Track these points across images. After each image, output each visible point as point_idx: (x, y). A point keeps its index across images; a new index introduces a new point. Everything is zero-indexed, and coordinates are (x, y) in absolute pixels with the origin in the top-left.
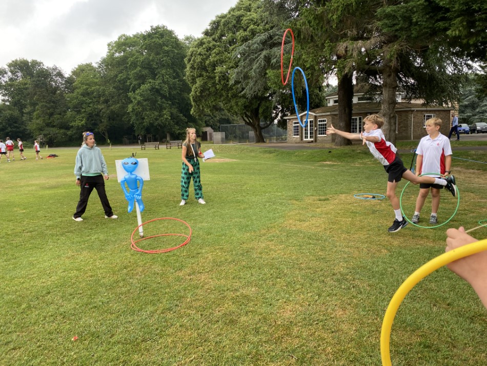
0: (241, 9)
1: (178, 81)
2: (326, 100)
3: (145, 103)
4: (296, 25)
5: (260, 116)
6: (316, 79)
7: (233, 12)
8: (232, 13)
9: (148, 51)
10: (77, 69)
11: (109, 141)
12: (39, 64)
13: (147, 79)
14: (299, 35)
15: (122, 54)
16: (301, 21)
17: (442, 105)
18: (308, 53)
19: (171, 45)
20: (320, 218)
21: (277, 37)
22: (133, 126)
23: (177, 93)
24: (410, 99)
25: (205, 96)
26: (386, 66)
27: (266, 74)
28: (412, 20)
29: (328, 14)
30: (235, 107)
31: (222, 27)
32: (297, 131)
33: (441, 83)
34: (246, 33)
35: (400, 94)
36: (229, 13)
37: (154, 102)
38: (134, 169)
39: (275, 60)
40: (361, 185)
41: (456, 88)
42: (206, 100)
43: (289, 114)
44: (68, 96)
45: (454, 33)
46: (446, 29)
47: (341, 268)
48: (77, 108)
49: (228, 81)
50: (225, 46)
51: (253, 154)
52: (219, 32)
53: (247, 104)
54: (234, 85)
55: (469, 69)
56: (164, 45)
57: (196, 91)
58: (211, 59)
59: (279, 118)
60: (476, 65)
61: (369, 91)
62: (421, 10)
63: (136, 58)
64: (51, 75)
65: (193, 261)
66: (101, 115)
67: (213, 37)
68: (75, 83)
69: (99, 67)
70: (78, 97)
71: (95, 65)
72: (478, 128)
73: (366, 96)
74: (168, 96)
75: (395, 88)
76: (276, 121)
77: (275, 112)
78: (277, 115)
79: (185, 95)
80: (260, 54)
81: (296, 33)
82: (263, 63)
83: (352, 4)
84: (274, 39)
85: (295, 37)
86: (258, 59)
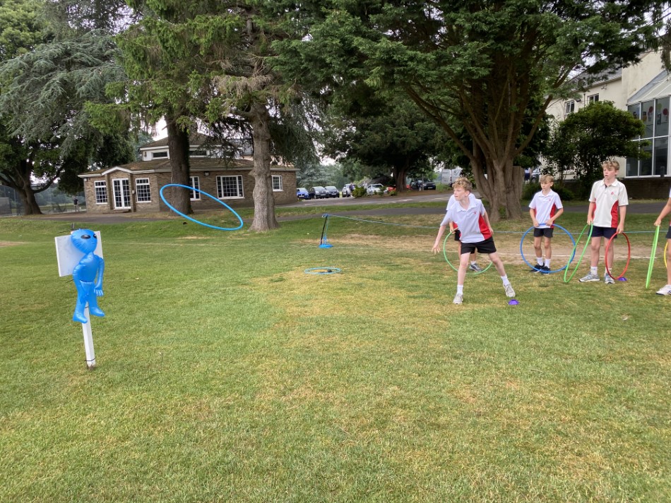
2: (141, 151)
26: (256, 112)
29: (191, 34)
32: (102, 196)
39: (83, 88)
45: (372, 82)
46: (364, 77)
62: (335, 51)
72: (317, 192)
75: (268, 141)
80: (51, 75)
81: (141, 53)
82: (60, 90)
83: (224, 27)
84: (72, 57)
85: (139, 59)
86: (48, 83)
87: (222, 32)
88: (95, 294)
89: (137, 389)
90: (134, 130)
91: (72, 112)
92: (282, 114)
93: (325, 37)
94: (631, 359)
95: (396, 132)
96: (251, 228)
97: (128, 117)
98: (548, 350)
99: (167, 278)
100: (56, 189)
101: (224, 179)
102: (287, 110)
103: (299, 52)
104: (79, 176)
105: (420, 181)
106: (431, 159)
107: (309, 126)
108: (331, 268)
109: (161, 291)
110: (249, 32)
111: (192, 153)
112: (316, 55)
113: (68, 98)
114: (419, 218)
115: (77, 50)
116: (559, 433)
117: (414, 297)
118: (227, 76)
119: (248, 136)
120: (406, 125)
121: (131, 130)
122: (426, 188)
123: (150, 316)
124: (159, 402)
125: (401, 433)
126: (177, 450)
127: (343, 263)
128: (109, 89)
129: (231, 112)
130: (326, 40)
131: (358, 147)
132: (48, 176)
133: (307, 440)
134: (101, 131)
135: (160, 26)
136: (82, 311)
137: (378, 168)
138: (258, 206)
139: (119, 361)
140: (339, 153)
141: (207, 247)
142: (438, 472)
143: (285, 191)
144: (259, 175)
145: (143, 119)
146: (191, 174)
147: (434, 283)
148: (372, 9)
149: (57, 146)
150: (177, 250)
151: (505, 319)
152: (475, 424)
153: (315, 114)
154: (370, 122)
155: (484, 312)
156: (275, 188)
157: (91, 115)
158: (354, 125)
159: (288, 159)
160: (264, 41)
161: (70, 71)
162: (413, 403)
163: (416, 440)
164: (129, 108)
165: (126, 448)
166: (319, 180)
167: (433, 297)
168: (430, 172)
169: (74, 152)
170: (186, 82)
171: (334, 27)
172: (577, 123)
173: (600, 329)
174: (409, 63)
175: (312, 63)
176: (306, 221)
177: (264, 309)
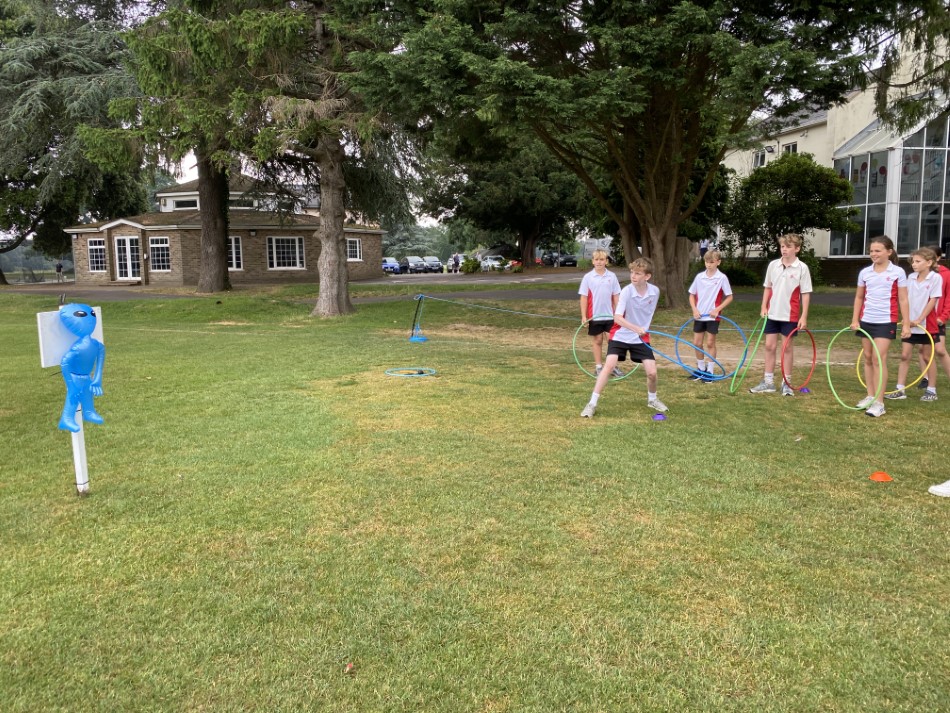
2: (159, 198)
32: (98, 261)
61: (252, 190)
72: (411, 265)
75: (342, 189)
80: (29, 84)
81: (163, 59)
82: (41, 107)
83: (283, 28)
84: (61, 58)
85: (159, 68)
86: (23, 95)
87: (279, 34)
88: (92, 393)
89: (147, 521)
90: (148, 167)
91: (57, 138)
92: (362, 153)
93: (423, 51)
94: (796, 488)
95: (522, 184)
96: (314, 313)
97: (141, 148)
98: (694, 477)
99: (192, 377)
100: (29, 248)
101: (277, 241)
102: (369, 148)
103: (386, 69)
104: (65, 230)
105: (555, 254)
106: (571, 224)
107: (401, 172)
108: (423, 369)
109: (182, 396)
110: (318, 37)
111: (232, 203)
112: (410, 73)
113: (53, 117)
114: (549, 305)
115: (68, 50)
116: (691, 574)
117: (531, 409)
118: (285, 97)
119: (314, 181)
120: (536, 175)
121: (143, 166)
122: (563, 264)
123: (166, 428)
124: (176, 538)
125: (494, 574)
126: (200, 596)
127: (440, 362)
128: (115, 107)
129: (289, 148)
130: (424, 54)
131: (470, 204)
132: (18, 229)
133: (371, 583)
134: (101, 168)
135: (191, 23)
136: (72, 415)
137: (497, 233)
138: (324, 282)
139: (123, 485)
140: (442, 211)
141: (249, 336)
142: (533, 619)
143: (365, 262)
144: (327, 237)
145: (162, 152)
146: (230, 233)
147: (559, 390)
148: (488, 15)
149: (33, 187)
150: (207, 340)
151: (645, 438)
152: (588, 564)
153: (410, 155)
154: (487, 169)
155: (619, 429)
156: (351, 257)
157: (86, 144)
158: (465, 172)
159: (371, 216)
160: (338, 50)
161: (57, 79)
162: (514, 539)
163: (512, 582)
164: (143, 137)
165: (132, 593)
166: (416, 247)
167: (555, 409)
168: (570, 242)
169: (58, 196)
170: (227, 103)
171: (436, 37)
172: (764, 181)
173: (763, 451)
174: (537, 92)
175: (404, 85)
176: (393, 305)
177: (326, 420)
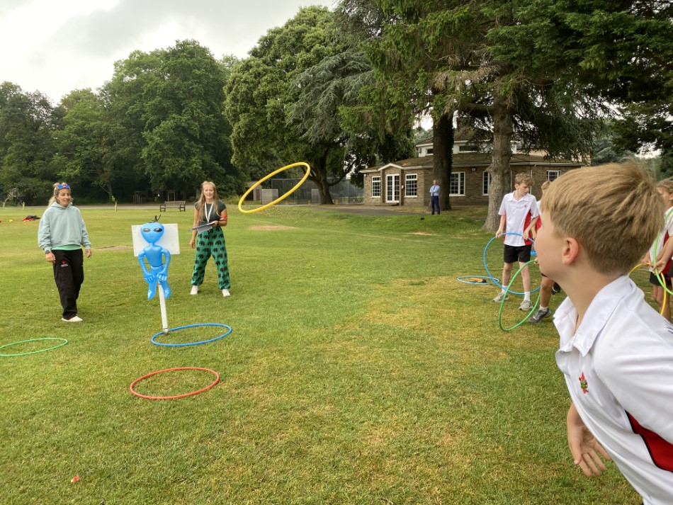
0: (303, 23)
1: (214, 117)
2: (417, 148)
3: (166, 147)
4: (378, 46)
5: (327, 168)
6: (404, 121)
7: (292, 26)
8: (290, 26)
9: (172, 75)
10: (69, 97)
11: (113, 199)
12: (14, 88)
13: (170, 113)
14: (382, 61)
15: (135, 78)
16: (386, 42)
17: (570, 159)
18: (395, 85)
19: (205, 68)
20: (414, 308)
21: (352, 62)
22: (148, 178)
23: (212, 133)
24: (529, 149)
25: (252, 139)
26: (498, 105)
27: (336, 111)
28: (534, 46)
29: (422, 34)
30: (293, 155)
31: (277, 45)
32: (377, 189)
33: (569, 130)
34: (309, 55)
35: (515, 143)
36: (287, 26)
37: (179, 146)
38: (158, 239)
39: (349, 93)
40: (466, 264)
41: (589, 137)
42: (252, 145)
43: (367, 167)
44: (55, 134)
45: (588, 64)
46: (578, 59)
47: (447, 377)
48: (69, 152)
49: (283, 119)
50: (280, 71)
51: (317, 220)
52: (272, 52)
53: (310, 151)
54: (292, 125)
55: (605, 112)
56: (195, 67)
57: (240, 132)
58: (261, 88)
59: (353, 171)
60: (613, 107)
61: (474, 138)
62: (546, 33)
63: (154, 84)
64: (31, 104)
65: (241, 369)
66: (103, 162)
67: (264, 58)
68: (67, 117)
69: (102, 95)
70: (70, 136)
71: (96, 92)
73: (470, 145)
74: (198, 137)
75: (510, 135)
76: (348, 176)
77: (347, 163)
78: (350, 167)
79: (224, 137)
80: (329, 84)
82: (333, 96)
83: (454, 21)
84: (347, 65)
86: (325, 91)
87: (452, 26)
93: (535, 19)
96: (483, 228)
104: (360, 172)
115: (351, 59)
130: (536, 22)
138: (491, 205)
144: (495, 171)
146: (452, 170)
157: (342, 118)
161: (344, 78)
